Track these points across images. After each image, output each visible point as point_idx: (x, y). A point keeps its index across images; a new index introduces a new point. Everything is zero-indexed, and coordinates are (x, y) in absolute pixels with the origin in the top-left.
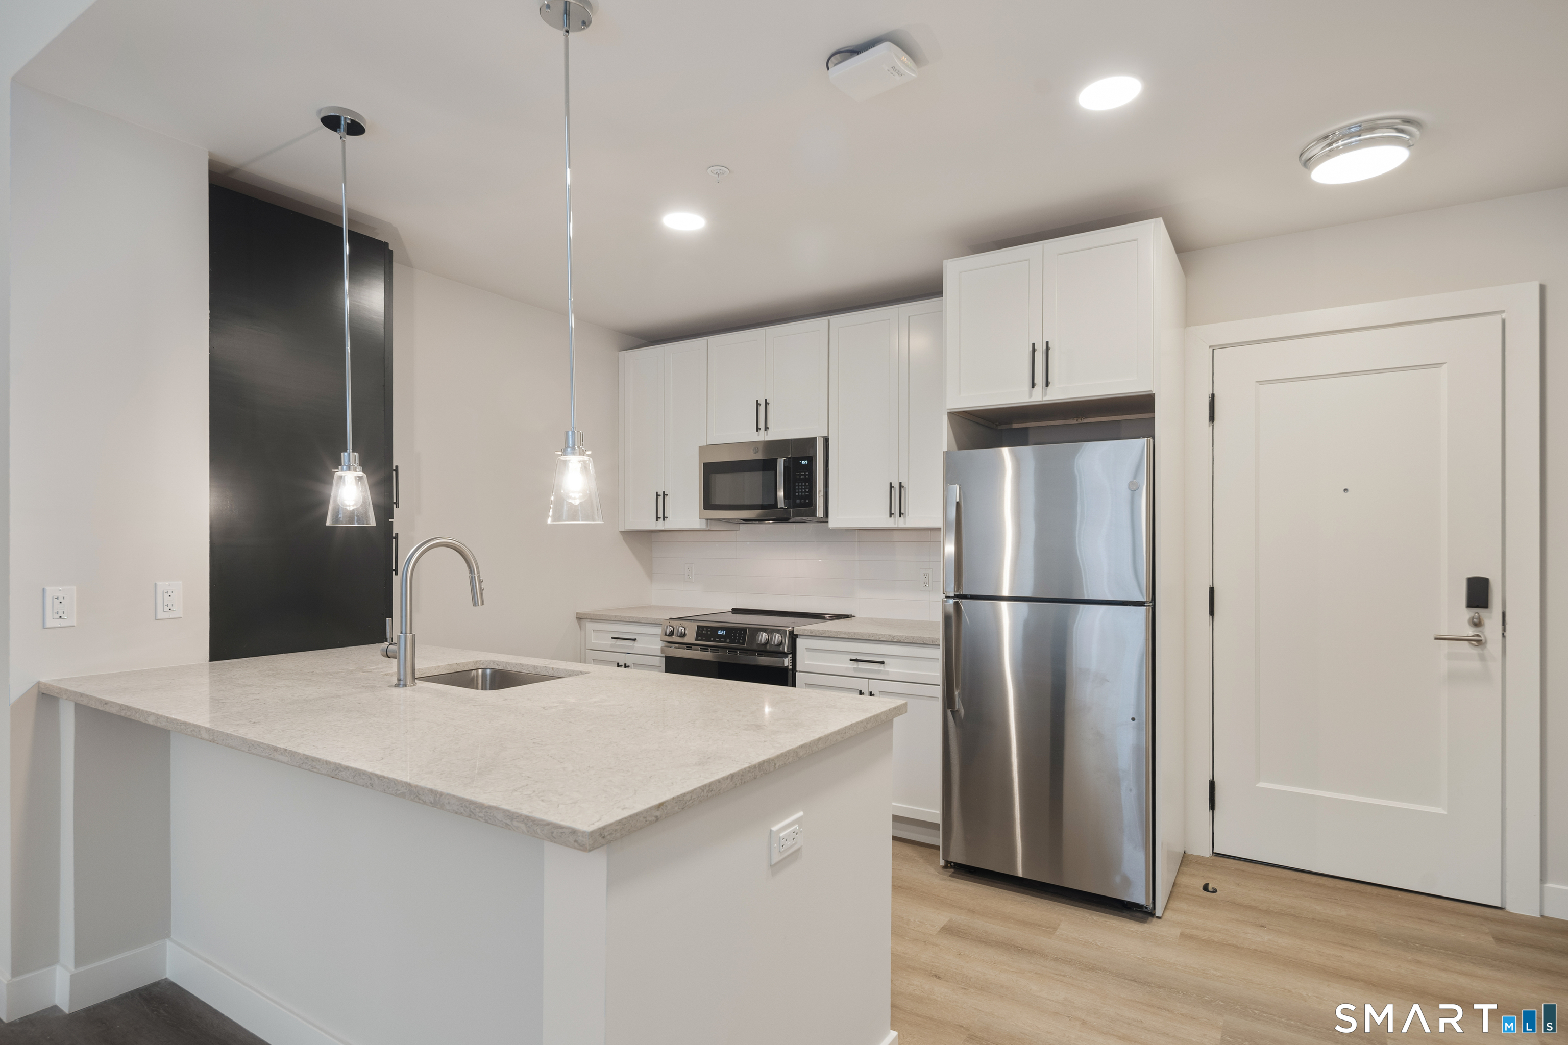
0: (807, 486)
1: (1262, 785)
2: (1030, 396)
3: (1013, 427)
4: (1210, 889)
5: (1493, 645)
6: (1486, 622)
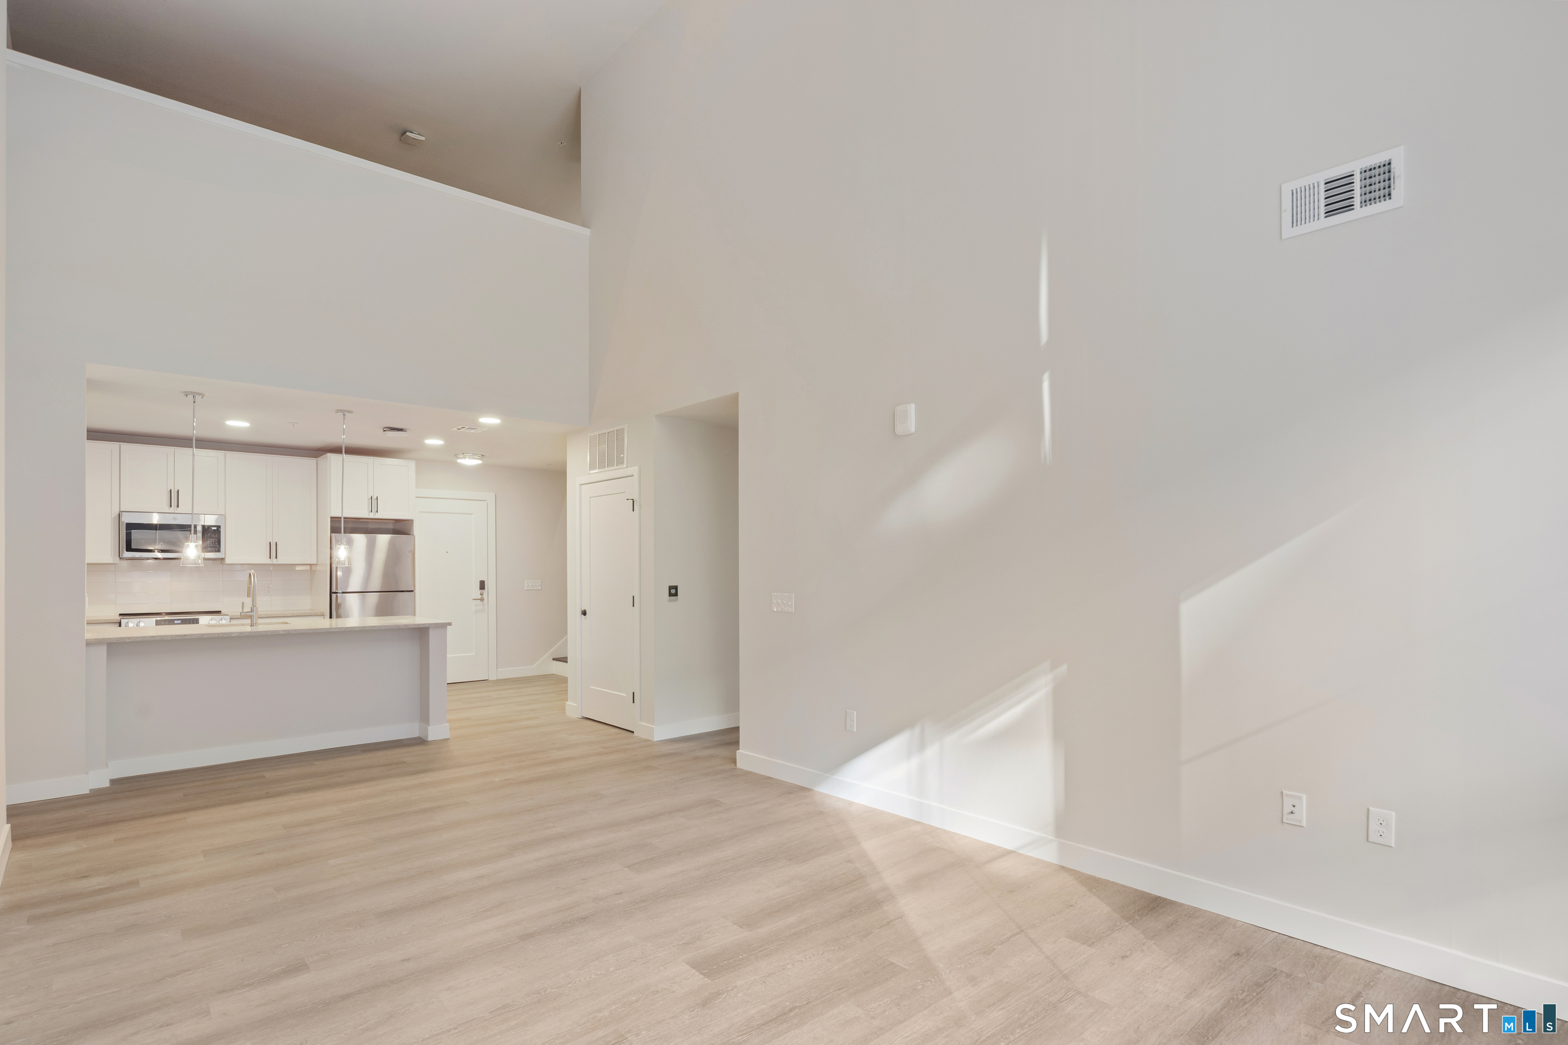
2: (369, 515)
3: (338, 522)
5: (486, 601)
6: (484, 594)
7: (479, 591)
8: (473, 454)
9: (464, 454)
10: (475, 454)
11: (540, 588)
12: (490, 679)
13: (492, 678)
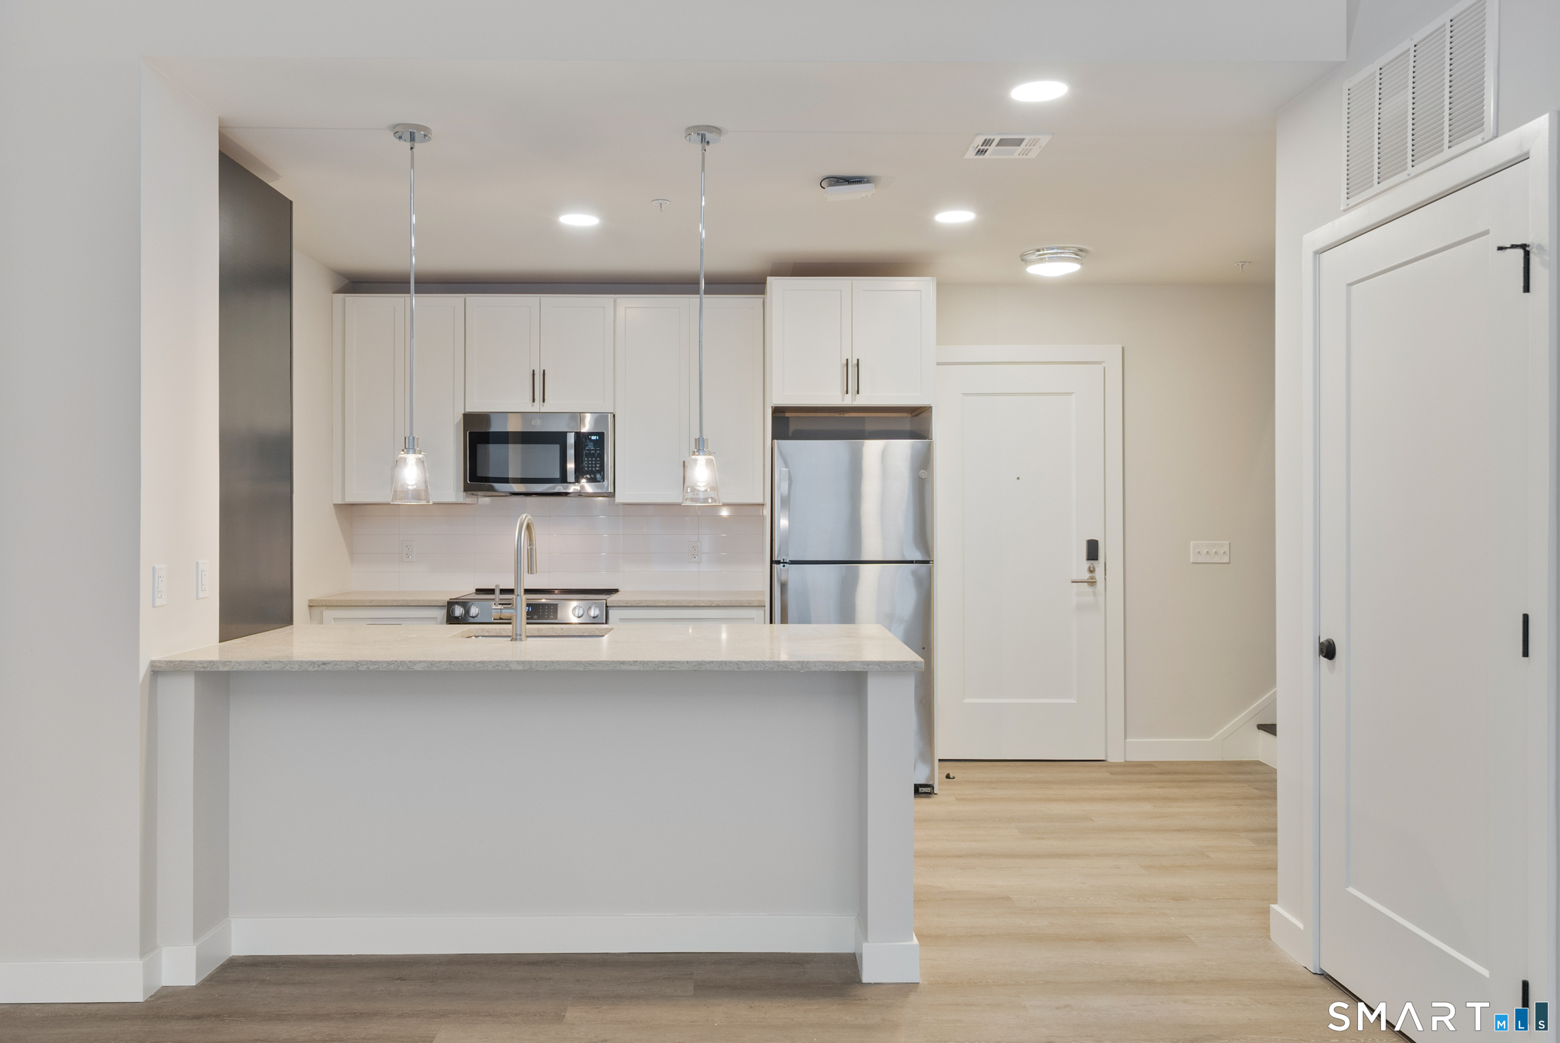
0: (598, 461)
1: (967, 701)
2: (843, 400)
3: (787, 416)
4: (951, 777)
5: (1100, 585)
6: (1097, 569)
7: (1086, 564)
8: (1058, 248)
9: (1039, 251)
10: (1063, 248)
11: (1226, 560)
12: (1111, 759)
13: (1115, 757)
